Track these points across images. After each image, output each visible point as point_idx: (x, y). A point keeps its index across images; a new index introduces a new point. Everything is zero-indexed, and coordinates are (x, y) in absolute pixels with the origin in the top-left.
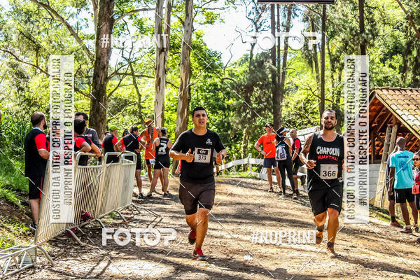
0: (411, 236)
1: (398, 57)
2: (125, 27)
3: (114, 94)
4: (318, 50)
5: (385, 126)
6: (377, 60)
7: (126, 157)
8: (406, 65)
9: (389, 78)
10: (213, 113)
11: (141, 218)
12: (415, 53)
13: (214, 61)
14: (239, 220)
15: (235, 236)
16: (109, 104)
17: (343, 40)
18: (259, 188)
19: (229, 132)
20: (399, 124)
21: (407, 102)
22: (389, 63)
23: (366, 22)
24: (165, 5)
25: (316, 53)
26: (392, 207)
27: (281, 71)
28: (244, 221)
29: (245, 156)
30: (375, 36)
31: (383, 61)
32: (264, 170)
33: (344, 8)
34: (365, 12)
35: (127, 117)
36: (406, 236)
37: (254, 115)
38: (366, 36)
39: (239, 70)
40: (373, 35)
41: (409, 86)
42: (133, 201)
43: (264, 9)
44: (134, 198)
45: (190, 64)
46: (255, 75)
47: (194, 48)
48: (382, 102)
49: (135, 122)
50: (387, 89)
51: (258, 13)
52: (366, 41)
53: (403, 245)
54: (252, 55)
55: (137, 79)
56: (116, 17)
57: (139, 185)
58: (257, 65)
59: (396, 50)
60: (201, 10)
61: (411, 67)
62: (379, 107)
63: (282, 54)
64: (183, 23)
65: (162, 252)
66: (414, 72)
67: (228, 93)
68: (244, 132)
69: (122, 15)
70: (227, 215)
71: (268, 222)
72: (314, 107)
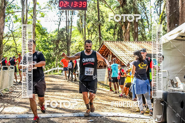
0: (117, 95)
1: (112, 30)
2: (10, 18)
3: (6, 44)
4: (83, 27)
5: (108, 55)
6: (105, 31)
7: (11, 68)
8: (115, 33)
9: (109, 38)
10: (44, 51)
11: (17, 91)
12: (118, 28)
13: (45, 31)
14: (54, 91)
15: (53, 96)
16: (4, 48)
17: (92, 23)
18: (62, 78)
19: (51, 58)
20: (112, 54)
21: (115, 46)
22: (109, 32)
23: (100, 17)
24: (25, 10)
25: (82, 28)
26: (110, 84)
27: (70, 35)
28: (56, 91)
29: (57, 66)
30: (104, 22)
31: (107, 31)
32: (64, 72)
33: (92, 12)
34: (100, 13)
35: (11, 53)
36: (115, 95)
37: (60, 51)
38: (100, 22)
39: (54, 35)
40: (103, 22)
41: (116, 40)
42: (14, 84)
43: (63, 12)
44: (14, 83)
45: (35, 32)
46: (60, 36)
47: (37, 26)
48: (106, 46)
49: (15, 54)
50: (108, 41)
51: (61, 13)
52: (100, 24)
53: (114, 98)
54: (59, 29)
55: (15, 38)
56: (6, 15)
57: (16, 78)
58: (61, 33)
59: (111, 27)
60: (39, 12)
61: (117, 33)
62: (105, 48)
63: (70, 29)
64: (32, 17)
65: (24, 103)
66: (118, 35)
67: (50, 43)
68: (56, 58)
69: (9, 14)
70: (49, 89)
71: (65, 91)
72: (82, 48)
